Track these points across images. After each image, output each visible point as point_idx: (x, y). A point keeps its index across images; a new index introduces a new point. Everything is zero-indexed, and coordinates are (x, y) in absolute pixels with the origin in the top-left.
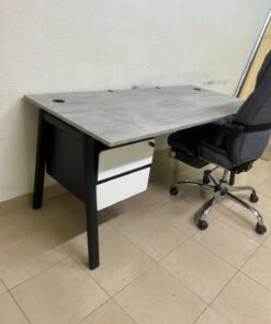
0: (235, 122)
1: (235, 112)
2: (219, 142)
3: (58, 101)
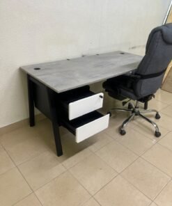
0: (136, 74)
1: (136, 68)
2: (129, 85)
3: (37, 69)
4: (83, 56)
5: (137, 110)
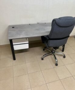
3: (13, 27)
4: (38, 23)
5: (53, 51)
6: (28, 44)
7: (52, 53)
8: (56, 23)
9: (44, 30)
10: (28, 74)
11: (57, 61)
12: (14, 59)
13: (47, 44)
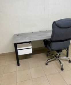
3: (18, 35)
4: (40, 31)
5: (57, 56)
6: (31, 49)
7: (57, 58)
8: (56, 24)
9: (46, 35)
10: (32, 79)
11: (62, 66)
12: (18, 65)
13: (50, 48)
